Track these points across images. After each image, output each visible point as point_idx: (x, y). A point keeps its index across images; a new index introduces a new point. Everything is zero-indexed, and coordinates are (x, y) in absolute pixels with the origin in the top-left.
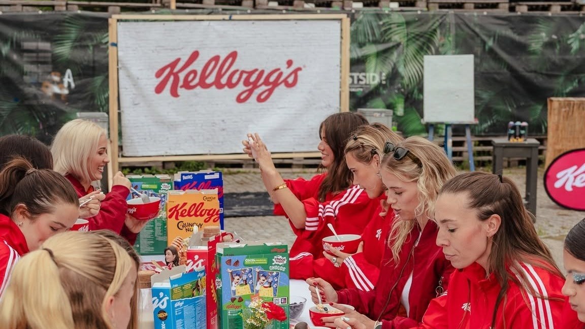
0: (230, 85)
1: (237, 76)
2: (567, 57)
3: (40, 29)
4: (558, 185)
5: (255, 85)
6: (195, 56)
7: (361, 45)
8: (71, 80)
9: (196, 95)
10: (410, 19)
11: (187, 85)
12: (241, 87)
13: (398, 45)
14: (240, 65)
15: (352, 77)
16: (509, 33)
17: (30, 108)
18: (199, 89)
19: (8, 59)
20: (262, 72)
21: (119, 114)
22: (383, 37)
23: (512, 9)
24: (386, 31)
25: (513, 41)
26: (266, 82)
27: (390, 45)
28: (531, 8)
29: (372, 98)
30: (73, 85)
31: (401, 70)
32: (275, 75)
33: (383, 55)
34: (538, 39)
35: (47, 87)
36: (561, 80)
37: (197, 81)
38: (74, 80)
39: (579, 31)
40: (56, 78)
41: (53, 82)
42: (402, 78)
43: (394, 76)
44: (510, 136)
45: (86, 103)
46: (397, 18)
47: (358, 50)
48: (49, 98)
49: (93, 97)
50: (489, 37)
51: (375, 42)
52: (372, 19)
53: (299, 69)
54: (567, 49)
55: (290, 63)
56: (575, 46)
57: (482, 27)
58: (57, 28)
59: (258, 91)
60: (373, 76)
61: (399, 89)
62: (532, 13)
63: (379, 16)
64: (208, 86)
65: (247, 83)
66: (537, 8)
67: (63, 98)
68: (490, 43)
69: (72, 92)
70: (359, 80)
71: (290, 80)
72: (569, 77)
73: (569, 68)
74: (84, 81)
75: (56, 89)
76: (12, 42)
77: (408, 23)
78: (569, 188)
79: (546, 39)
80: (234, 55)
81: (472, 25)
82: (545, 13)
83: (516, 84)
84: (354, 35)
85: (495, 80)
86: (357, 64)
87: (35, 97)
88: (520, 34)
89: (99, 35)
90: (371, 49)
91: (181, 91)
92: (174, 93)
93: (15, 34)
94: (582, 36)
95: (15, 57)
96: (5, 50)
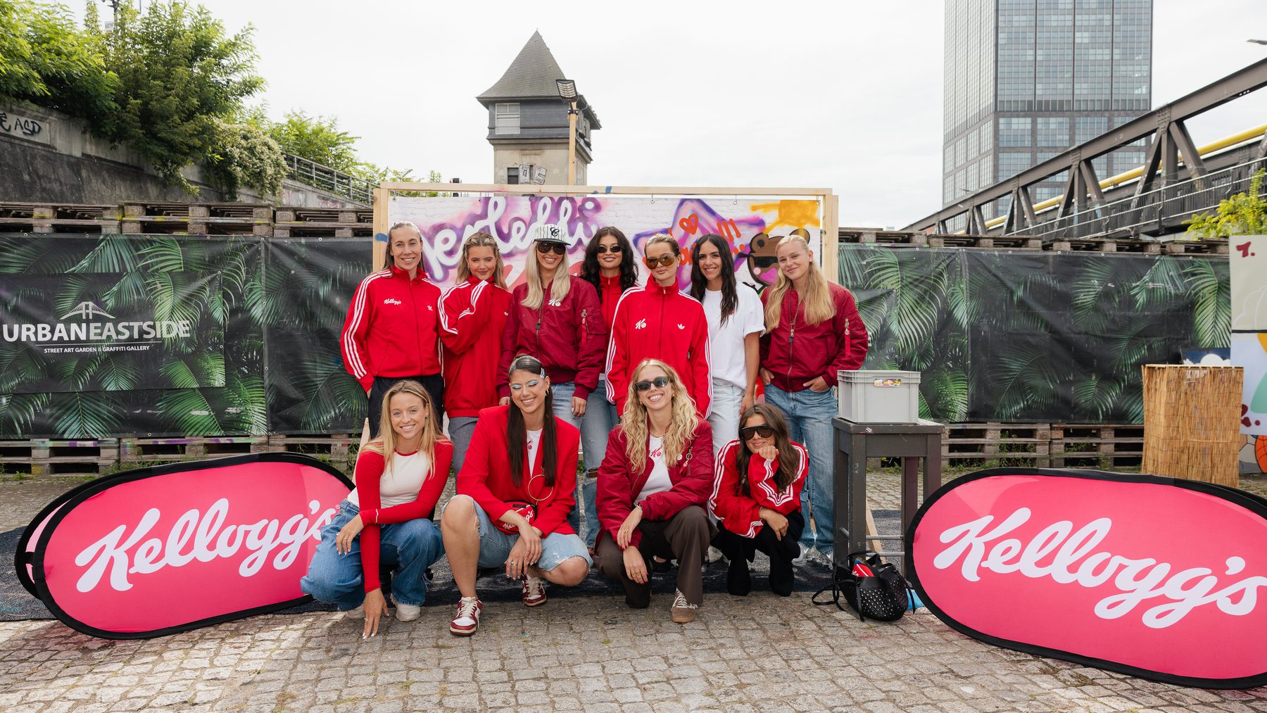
2: (1131, 314)
10: (905, 258)
13: (889, 293)
19: (327, 303)
22: (867, 281)
23: (1049, 247)
24: (872, 273)
25: (1052, 290)
27: (879, 292)
28: (1075, 246)
31: (894, 327)
33: (869, 306)
34: (1089, 291)
36: (1124, 345)
39: (1146, 278)
42: (896, 338)
43: (884, 336)
46: (887, 256)
50: (1018, 284)
52: (851, 258)
54: (1131, 302)
56: (1141, 298)
57: (1007, 271)
61: (891, 355)
63: (861, 254)
68: (1020, 292)
72: (1134, 343)
73: (1134, 329)
76: (334, 280)
77: (902, 264)
79: (1100, 289)
81: (993, 268)
82: (1095, 252)
83: (1058, 349)
85: (1028, 343)
88: (1063, 281)
93: (341, 269)
94: (1151, 285)
95: (338, 301)
96: (324, 290)
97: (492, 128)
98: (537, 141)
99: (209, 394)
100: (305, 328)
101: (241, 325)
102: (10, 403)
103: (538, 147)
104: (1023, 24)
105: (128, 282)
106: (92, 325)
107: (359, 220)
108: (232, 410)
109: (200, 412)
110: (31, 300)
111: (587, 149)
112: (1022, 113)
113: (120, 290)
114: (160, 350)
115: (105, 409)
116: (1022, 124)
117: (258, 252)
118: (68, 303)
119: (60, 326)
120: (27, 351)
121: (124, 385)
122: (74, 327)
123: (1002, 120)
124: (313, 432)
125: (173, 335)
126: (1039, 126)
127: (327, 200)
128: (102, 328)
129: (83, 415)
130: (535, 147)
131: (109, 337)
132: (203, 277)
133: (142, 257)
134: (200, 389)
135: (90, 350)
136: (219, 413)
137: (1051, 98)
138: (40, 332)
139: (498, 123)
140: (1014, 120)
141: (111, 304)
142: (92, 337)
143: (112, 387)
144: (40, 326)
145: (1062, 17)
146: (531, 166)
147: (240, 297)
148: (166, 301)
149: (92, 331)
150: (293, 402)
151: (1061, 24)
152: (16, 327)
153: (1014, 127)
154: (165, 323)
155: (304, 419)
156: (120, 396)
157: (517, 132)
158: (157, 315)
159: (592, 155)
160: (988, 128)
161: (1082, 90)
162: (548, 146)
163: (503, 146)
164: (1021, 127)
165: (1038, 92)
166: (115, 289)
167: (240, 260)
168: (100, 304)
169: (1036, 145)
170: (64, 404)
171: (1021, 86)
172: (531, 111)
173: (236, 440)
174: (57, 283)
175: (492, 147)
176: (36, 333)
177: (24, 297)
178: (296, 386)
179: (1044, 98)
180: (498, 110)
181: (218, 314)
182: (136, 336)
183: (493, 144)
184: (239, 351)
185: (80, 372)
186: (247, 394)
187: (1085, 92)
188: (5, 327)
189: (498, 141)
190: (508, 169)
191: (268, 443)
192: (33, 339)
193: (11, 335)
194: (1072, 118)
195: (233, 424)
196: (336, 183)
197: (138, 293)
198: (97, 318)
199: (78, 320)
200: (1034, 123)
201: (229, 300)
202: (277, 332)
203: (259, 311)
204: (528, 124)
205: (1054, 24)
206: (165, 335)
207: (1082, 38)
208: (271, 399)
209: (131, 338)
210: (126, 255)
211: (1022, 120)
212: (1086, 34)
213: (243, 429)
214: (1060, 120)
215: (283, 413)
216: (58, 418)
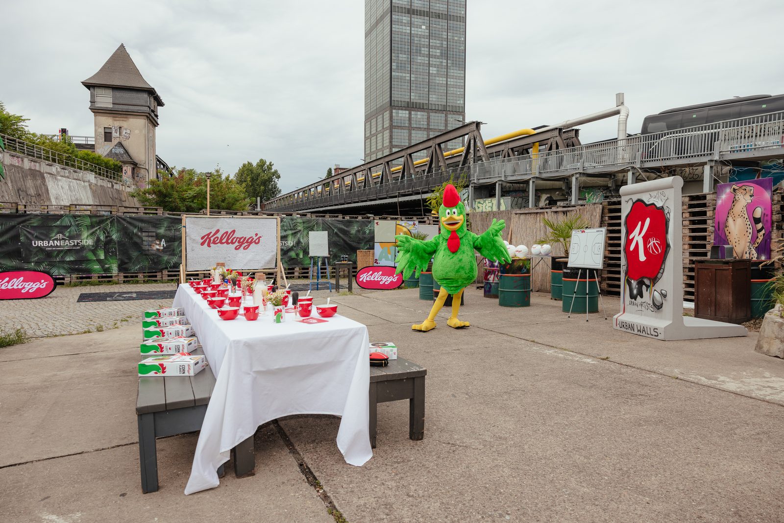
0: (232, 243)
1: (235, 239)
2: (365, 236)
3: (151, 223)
4: (361, 280)
5: (243, 243)
6: (218, 231)
7: (285, 231)
8: (164, 243)
9: (218, 246)
10: (304, 221)
11: (214, 243)
12: (237, 244)
13: (300, 231)
14: (236, 235)
15: (282, 243)
16: (343, 227)
17: (146, 255)
18: (219, 244)
19: (136, 235)
20: (246, 238)
21: (186, 254)
22: (294, 227)
23: (344, 218)
24: (295, 225)
25: (344, 230)
26: (247, 242)
27: (297, 231)
28: (351, 218)
29: (290, 251)
30: (165, 245)
31: (301, 240)
32: (251, 239)
33: (294, 234)
34: (354, 230)
35: (154, 246)
36: (363, 244)
37: (218, 241)
38: (166, 244)
39: (369, 226)
40: (158, 243)
41: (156, 244)
42: (302, 243)
43: (299, 242)
44: (342, 260)
45: (170, 253)
46: (300, 220)
47: (284, 232)
48: (154, 250)
49: (174, 250)
50: (335, 228)
51: (291, 230)
52: (289, 220)
53: (261, 237)
54: (365, 233)
55: (256, 235)
56: (367, 232)
57: (332, 224)
58: (159, 222)
59: (244, 245)
60: (290, 243)
61: (301, 248)
62: (351, 219)
63: (292, 220)
64: (223, 243)
65: (239, 242)
66: (353, 218)
67: (160, 251)
68: (336, 230)
69: (164, 248)
70: (285, 244)
71: (257, 241)
72: (366, 244)
73: (365, 240)
74: (170, 243)
75: (158, 247)
76: (138, 228)
77: (304, 222)
78: (364, 281)
79: (357, 229)
80: (234, 231)
81: (328, 223)
82: (356, 219)
83: (346, 246)
84: (282, 226)
85: (337, 244)
86: (284, 238)
87: (148, 250)
88: (347, 227)
89: (177, 226)
90: (290, 232)
91: (211, 245)
92: (209, 246)
93: (140, 224)
94: (370, 228)
95: (140, 234)
96: (135, 231)
97: (92, 102)
98: (124, 113)
99: (99, 261)
100: (129, 242)
101: (109, 241)
102: (35, 265)
103: (125, 116)
104: (404, 59)
105: (72, 228)
106: (61, 241)
107: (145, 210)
108: (106, 266)
109: (97, 267)
110: (42, 234)
111: (155, 118)
112: (404, 108)
113: (70, 231)
114: (83, 248)
115: (66, 266)
116: (403, 114)
117: (114, 219)
118: (54, 234)
119: (51, 241)
120: (41, 249)
121: (72, 259)
122: (55, 242)
123: (394, 111)
124: (132, 272)
125: (87, 244)
126: (413, 116)
127: (14, 156)
128: (65, 242)
129: (59, 268)
130: (122, 116)
131: (67, 245)
132: (97, 226)
133: (77, 221)
134: (97, 260)
135: (61, 248)
136: (103, 267)
137: (418, 101)
138: (45, 243)
139: (98, 99)
140: (400, 111)
141: (67, 234)
142: (62, 245)
143: (68, 260)
144: (44, 242)
145: (423, 58)
146: (120, 128)
147: (108, 233)
148: (85, 234)
149: (62, 243)
150: (126, 263)
151: (423, 62)
152: (37, 242)
153: (400, 115)
154: (85, 241)
155: (130, 268)
156: (71, 262)
157: (110, 106)
158: (82, 238)
159: (159, 121)
160: (387, 115)
161: (433, 98)
162: (131, 116)
163: (101, 114)
164: (404, 115)
165: (412, 97)
166: (69, 230)
167: (108, 222)
168: (64, 235)
169: (411, 126)
170: (52, 265)
171: (403, 93)
172: (119, 94)
173: (108, 275)
174: (50, 229)
175: (93, 114)
176: (43, 244)
177: (39, 233)
178: (127, 259)
179: (415, 101)
180: (98, 91)
181: (102, 238)
182: (76, 244)
183: (94, 112)
184: (109, 249)
185: (58, 255)
186: (111, 261)
187: (434, 99)
188: (33, 242)
189: (97, 111)
190: (104, 128)
191: (118, 275)
192: (42, 245)
193: (35, 244)
194: (428, 113)
195: (108, 270)
196: (18, 147)
197: (76, 232)
198: (63, 239)
199: (57, 239)
200: (410, 114)
201: (105, 234)
202: (120, 243)
203: (115, 236)
204: (117, 102)
205: (419, 61)
206: (85, 244)
207: (433, 70)
208: (119, 262)
209: (74, 245)
210: (72, 220)
211: (404, 112)
212: (435, 69)
213: (110, 271)
214: (423, 113)
215: (123, 266)
216: (51, 269)
